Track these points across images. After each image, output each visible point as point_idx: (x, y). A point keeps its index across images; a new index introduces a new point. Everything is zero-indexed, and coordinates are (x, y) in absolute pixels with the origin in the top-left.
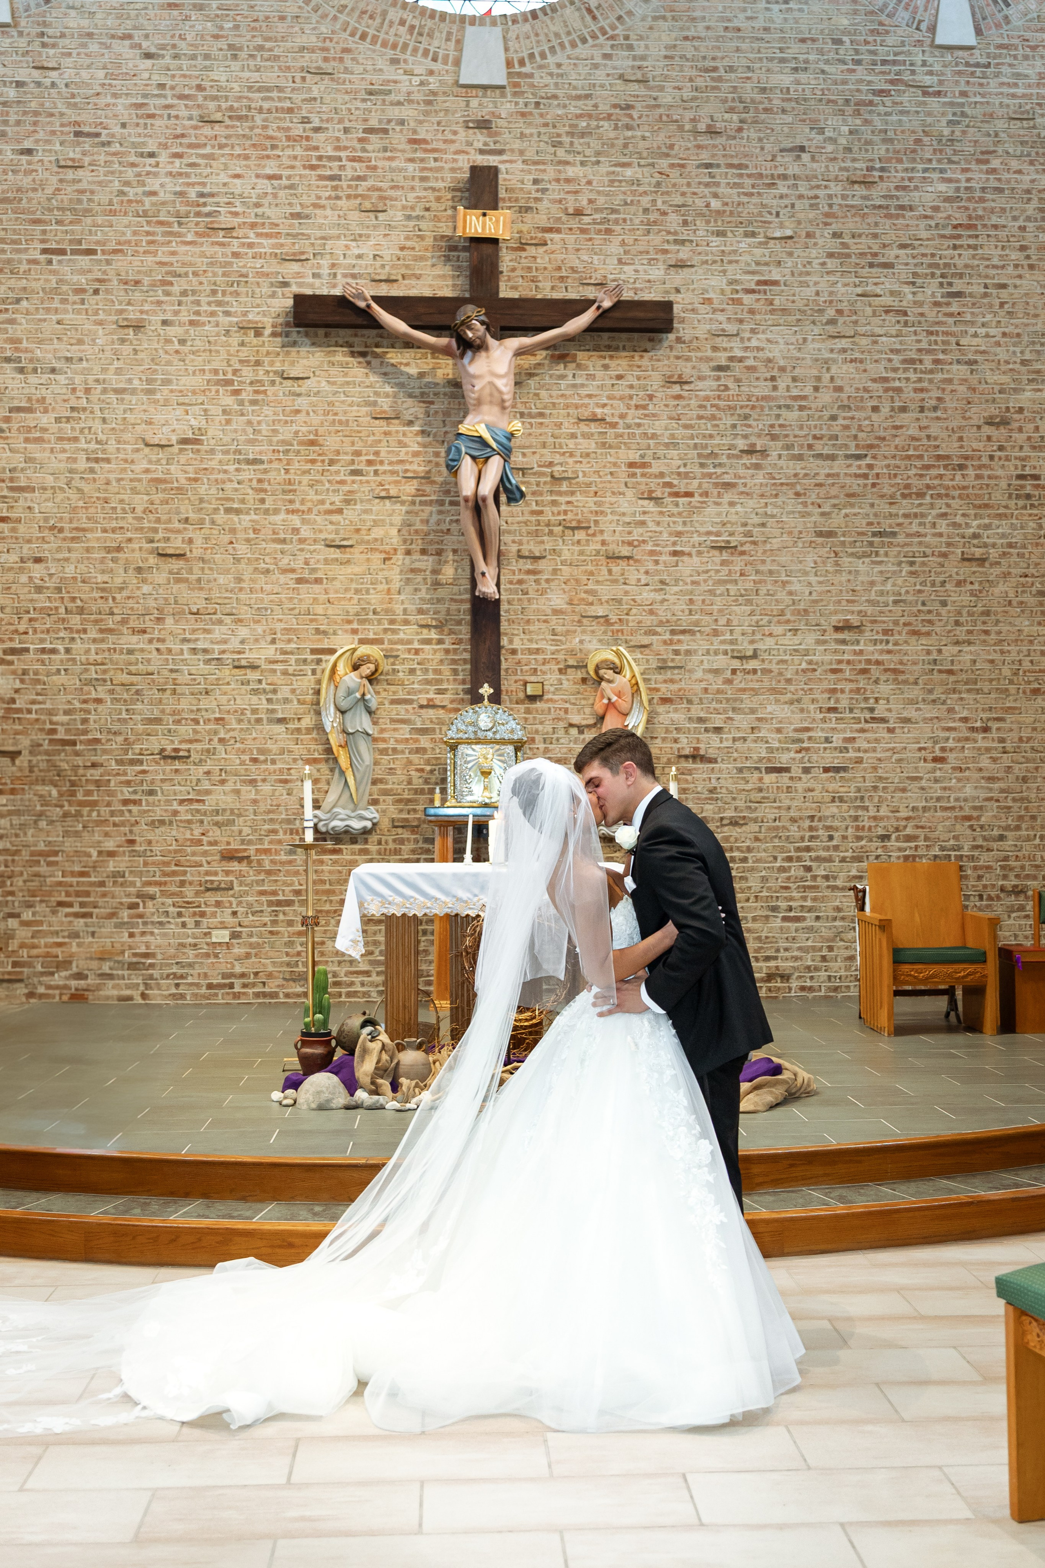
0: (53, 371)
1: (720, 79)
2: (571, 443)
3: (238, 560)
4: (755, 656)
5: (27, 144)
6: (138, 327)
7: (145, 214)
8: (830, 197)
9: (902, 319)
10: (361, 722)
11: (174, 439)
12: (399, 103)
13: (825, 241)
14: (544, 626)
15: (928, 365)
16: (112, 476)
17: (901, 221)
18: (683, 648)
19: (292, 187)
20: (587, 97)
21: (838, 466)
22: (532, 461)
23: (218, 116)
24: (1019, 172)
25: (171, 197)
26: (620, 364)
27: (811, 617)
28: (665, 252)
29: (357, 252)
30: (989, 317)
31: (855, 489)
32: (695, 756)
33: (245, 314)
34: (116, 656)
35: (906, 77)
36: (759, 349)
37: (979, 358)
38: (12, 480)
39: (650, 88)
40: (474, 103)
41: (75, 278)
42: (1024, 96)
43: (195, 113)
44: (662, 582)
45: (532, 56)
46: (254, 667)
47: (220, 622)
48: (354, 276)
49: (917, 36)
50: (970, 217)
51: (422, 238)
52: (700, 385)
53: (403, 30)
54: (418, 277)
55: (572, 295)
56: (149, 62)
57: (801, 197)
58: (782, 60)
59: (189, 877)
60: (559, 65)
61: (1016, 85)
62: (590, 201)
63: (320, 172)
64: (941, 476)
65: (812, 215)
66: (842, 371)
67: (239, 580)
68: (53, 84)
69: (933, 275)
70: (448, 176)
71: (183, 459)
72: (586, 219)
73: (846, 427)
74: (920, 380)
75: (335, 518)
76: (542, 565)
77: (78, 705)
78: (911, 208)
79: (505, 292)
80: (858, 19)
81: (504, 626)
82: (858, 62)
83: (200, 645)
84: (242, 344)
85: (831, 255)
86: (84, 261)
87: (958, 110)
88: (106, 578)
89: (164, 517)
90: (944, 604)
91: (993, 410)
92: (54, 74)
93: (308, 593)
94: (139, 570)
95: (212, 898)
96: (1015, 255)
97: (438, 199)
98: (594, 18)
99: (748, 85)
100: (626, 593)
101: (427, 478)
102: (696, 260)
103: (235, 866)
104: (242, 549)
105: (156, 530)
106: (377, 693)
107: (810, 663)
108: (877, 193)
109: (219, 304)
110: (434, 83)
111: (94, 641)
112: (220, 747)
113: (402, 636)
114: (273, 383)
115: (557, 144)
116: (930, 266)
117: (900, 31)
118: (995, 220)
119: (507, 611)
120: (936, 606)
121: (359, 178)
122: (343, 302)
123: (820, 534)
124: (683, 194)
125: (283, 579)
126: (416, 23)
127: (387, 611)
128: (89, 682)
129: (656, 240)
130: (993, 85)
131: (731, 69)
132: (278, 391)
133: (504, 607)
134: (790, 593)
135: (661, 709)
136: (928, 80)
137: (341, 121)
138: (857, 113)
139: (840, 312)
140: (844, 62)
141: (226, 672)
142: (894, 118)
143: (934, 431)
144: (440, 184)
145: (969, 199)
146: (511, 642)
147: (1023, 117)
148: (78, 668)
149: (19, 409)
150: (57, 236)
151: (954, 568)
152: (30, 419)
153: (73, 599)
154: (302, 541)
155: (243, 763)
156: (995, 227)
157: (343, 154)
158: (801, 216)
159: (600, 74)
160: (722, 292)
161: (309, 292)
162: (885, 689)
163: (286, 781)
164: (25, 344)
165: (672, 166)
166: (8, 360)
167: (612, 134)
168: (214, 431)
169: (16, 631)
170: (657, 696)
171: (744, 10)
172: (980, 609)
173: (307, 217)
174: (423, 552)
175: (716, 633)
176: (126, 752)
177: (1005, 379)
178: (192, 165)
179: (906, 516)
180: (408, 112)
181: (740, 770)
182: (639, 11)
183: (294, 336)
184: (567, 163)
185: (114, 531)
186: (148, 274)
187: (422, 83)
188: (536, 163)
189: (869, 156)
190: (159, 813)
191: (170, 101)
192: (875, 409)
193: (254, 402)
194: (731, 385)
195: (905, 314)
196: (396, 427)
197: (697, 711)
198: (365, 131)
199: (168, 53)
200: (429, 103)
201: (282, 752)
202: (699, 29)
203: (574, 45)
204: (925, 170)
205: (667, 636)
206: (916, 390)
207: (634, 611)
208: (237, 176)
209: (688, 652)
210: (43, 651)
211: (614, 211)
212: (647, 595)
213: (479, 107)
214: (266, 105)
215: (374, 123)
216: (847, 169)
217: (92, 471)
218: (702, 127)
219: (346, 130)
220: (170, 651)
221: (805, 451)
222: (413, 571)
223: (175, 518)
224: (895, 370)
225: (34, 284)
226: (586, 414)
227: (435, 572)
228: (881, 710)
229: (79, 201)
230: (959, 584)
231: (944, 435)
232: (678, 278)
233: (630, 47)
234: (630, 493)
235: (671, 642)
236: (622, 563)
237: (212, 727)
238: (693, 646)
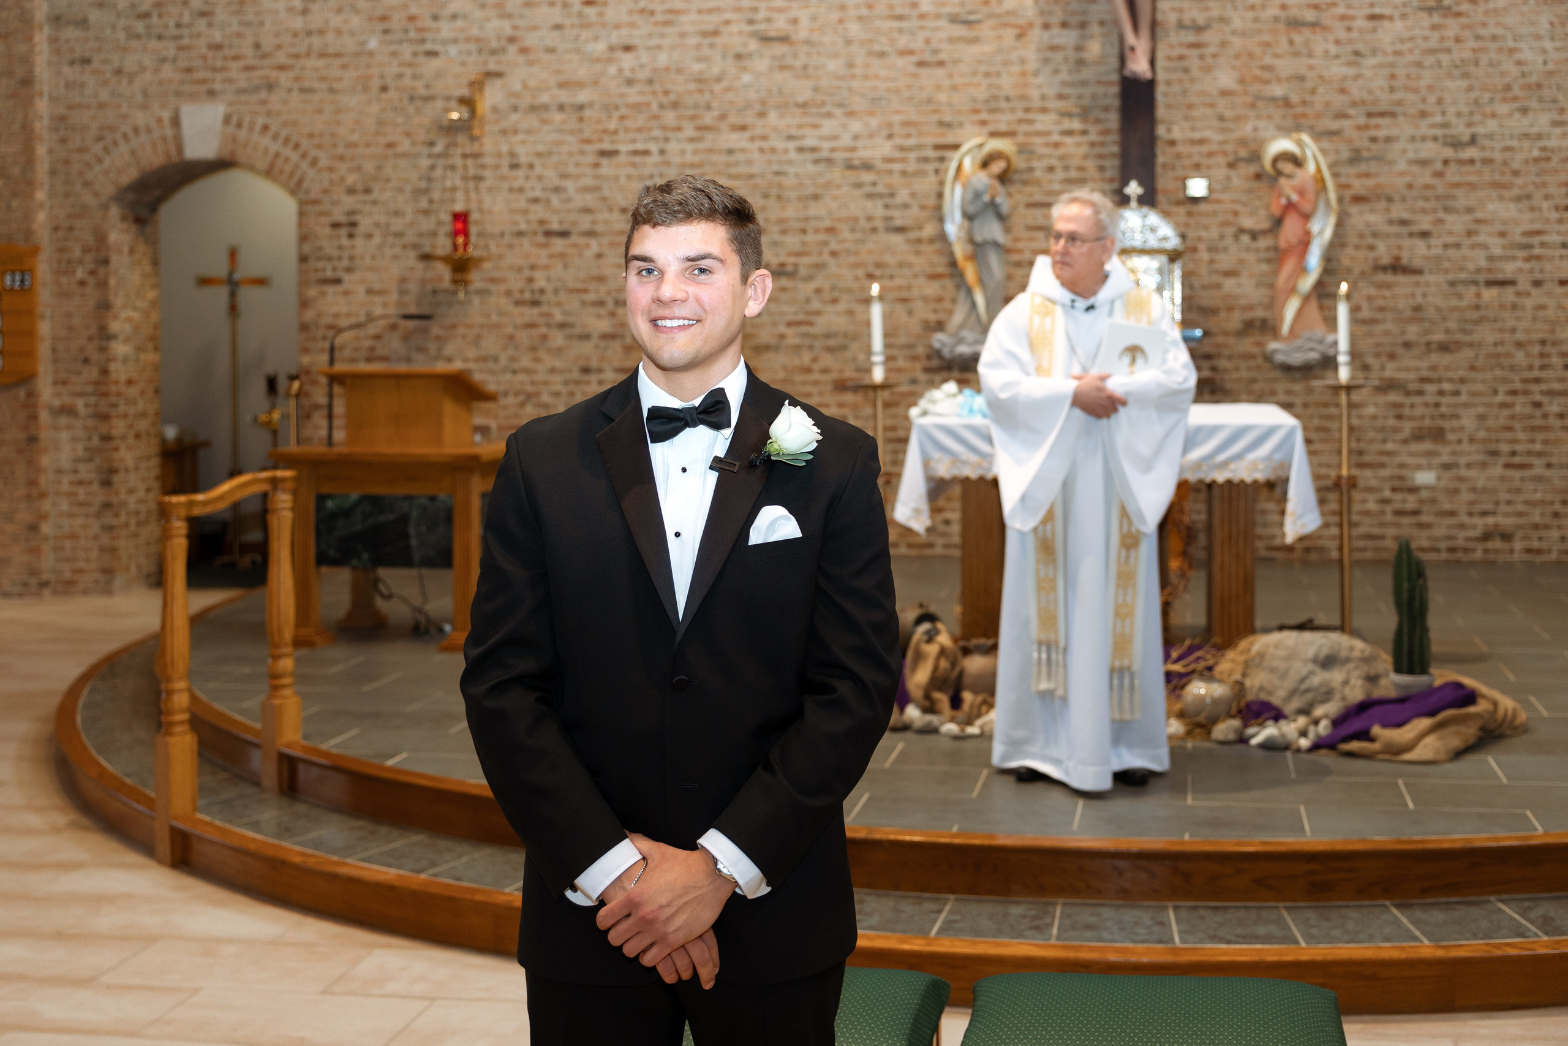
3: (848, 42)
4: (1473, 140)
10: (993, 230)
14: (1208, 111)
18: (1381, 133)
27: (1546, 93)
32: (1396, 267)
34: (714, 158)
44: (1357, 53)
46: (868, 167)
47: (829, 115)
67: (851, 65)
76: (1208, 36)
81: (1161, 112)
83: (809, 142)
88: (702, 67)
93: (930, 77)
94: (739, 57)
100: (1311, 68)
103: (848, 396)
104: (854, 29)
105: (757, 10)
106: (1010, 195)
107: (1543, 149)
111: (692, 140)
112: (831, 261)
113: (1039, 127)
119: (1165, 94)
125: (901, 62)
127: (1023, 98)
133: (1160, 90)
134: (1519, 63)
135: (1354, 209)
141: (836, 174)
146: (1169, 130)
153: (667, 93)
154: (922, 16)
155: (857, 278)
163: (904, 300)
169: (605, 131)
170: (1348, 194)
174: (1064, 25)
175: (1423, 114)
181: (1453, 284)
185: (710, 11)
190: (764, 336)
197: (1399, 211)
201: (901, 265)
205: (1362, 120)
207: (1321, 90)
209: (1388, 140)
210: (635, 153)
212: (1337, 70)
220: (773, 150)
222: (1053, 48)
227: (1079, 48)
235: (1367, 127)
236: (1307, 32)
237: (821, 237)
238: (1394, 132)
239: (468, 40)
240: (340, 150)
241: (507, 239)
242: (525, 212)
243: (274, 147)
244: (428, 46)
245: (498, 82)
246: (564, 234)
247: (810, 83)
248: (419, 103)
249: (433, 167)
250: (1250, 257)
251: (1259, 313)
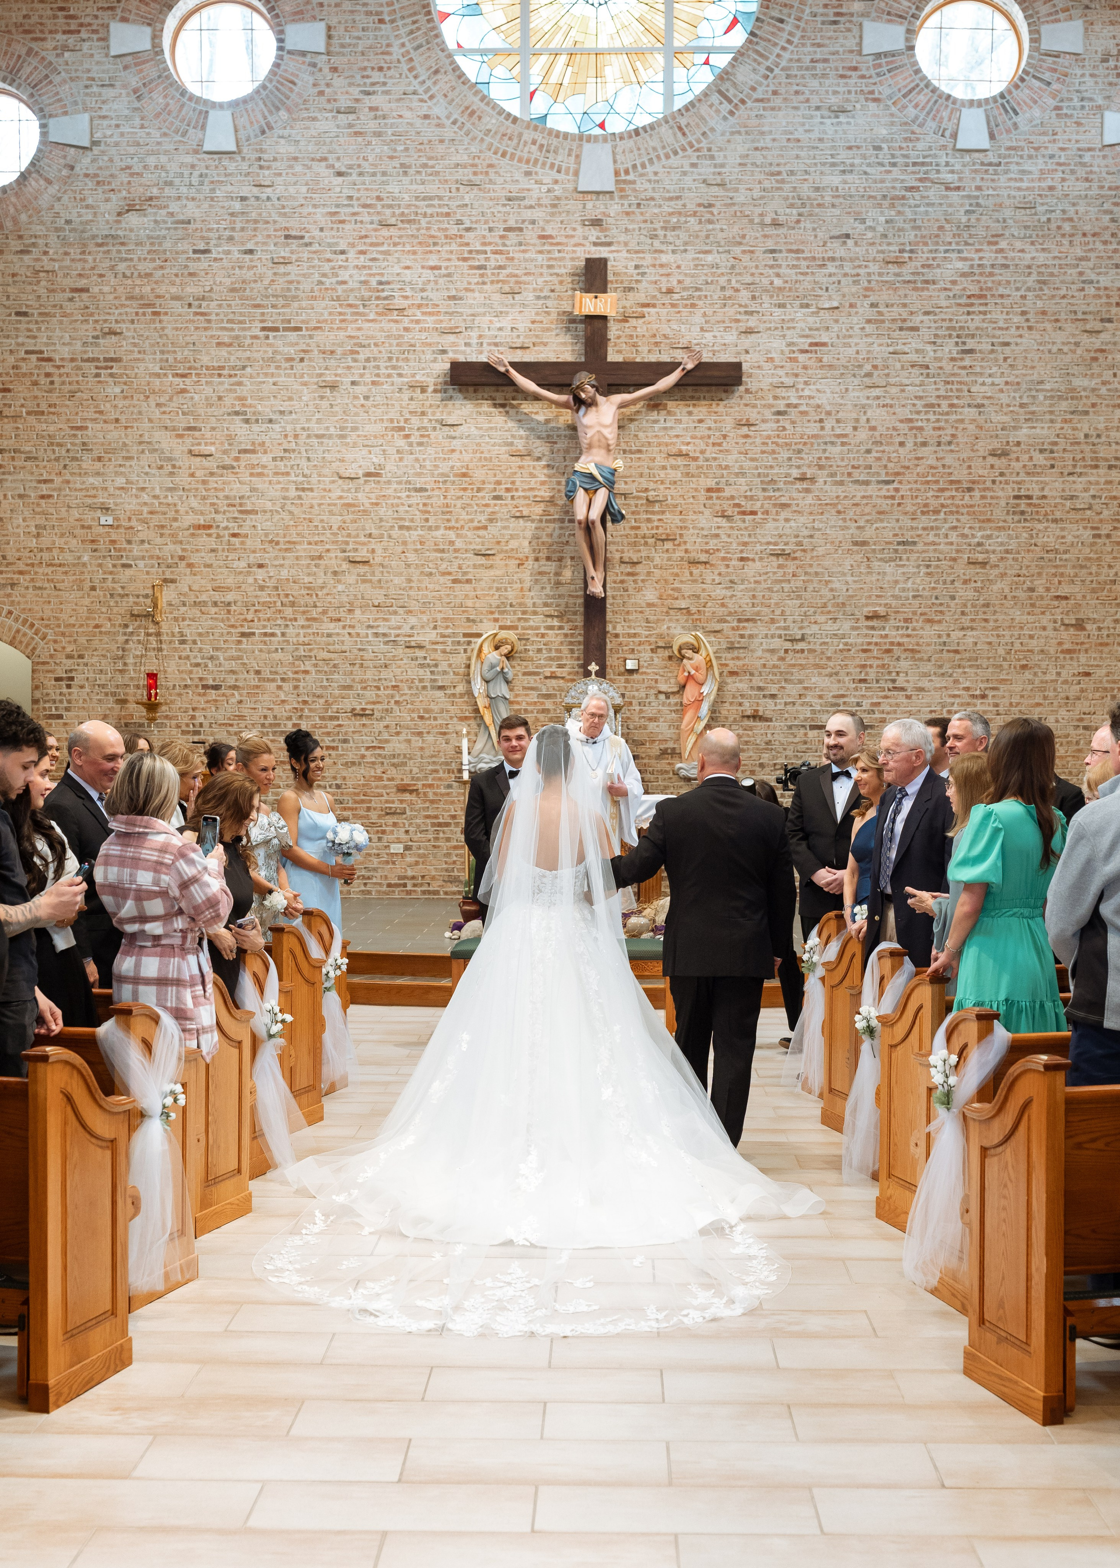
0: (271, 421)
1: (783, 181)
2: (662, 474)
3: (408, 566)
4: (803, 639)
5: (249, 246)
6: (333, 387)
7: (338, 299)
8: (869, 274)
9: (925, 371)
10: (502, 689)
11: (360, 473)
12: (531, 207)
13: (864, 310)
14: (640, 616)
15: (945, 408)
16: (315, 502)
17: (926, 293)
18: (747, 633)
19: (449, 275)
20: (678, 198)
21: (871, 490)
22: (632, 488)
23: (393, 221)
24: (1022, 251)
25: (356, 285)
26: (701, 410)
27: (848, 608)
28: (738, 321)
29: (498, 325)
30: (994, 369)
31: (884, 508)
32: (755, 717)
33: (414, 375)
34: (318, 639)
35: (933, 176)
36: (810, 397)
37: (985, 402)
38: (241, 505)
39: (727, 190)
40: (590, 205)
41: (286, 349)
42: (1028, 189)
43: (376, 218)
44: (732, 582)
45: (634, 166)
46: (421, 647)
47: (395, 613)
48: (496, 344)
49: (942, 141)
50: (981, 289)
51: (548, 313)
52: (764, 426)
53: (534, 148)
54: (545, 344)
55: (665, 358)
56: (340, 179)
57: (846, 275)
58: (833, 165)
59: (373, 805)
60: (656, 173)
61: (1021, 180)
62: (679, 282)
63: (470, 263)
64: (953, 497)
65: (854, 289)
66: (876, 414)
67: (410, 581)
68: (268, 198)
69: (950, 336)
70: (569, 264)
71: (367, 488)
72: (676, 296)
73: (879, 459)
74: (938, 421)
75: (482, 533)
76: (639, 569)
77: (291, 675)
78: (934, 282)
79: (613, 356)
80: (895, 129)
81: (609, 616)
82: (894, 165)
83: (381, 630)
84: (411, 399)
85: (869, 321)
86: (292, 336)
87: (974, 201)
88: (311, 579)
89: (354, 533)
90: (953, 598)
91: (996, 444)
92: (269, 190)
93: (461, 590)
94: (335, 573)
95: (390, 820)
96: (1017, 319)
97: (561, 282)
98: (684, 134)
99: (806, 186)
100: (704, 590)
101: (551, 501)
102: (762, 327)
103: (407, 796)
104: (412, 557)
105: (347, 543)
106: (513, 667)
107: (846, 644)
108: (907, 271)
109: (394, 368)
110: (558, 190)
111: (303, 627)
112: (396, 708)
113: (531, 623)
114: (435, 429)
115: (654, 237)
116: (948, 328)
117: (928, 138)
118: (1001, 291)
119: (612, 606)
120: (947, 600)
121: (500, 267)
122: (487, 367)
123: (856, 543)
124: (752, 275)
125: (442, 579)
126: (545, 142)
127: (521, 604)
128: (299, 658)
129: (731, 311)
130: (1003, 180)
131: (792, 173)
132: (438, 435)
133: (609, 601)
134: (832, 590)
135: (729, 680)
136: (949, 177)
137: (486, 222)
138: (892, 206)
139: (875, 367)
140: (882, 165)
141: (400, 651)
142: (922, 209)
143: (948, 461)
144: (563, 271)
145: (981, 274)
146: (614, 628)
147: (1028, 206)
148: (291, 647)
149: (245, 451)
150: (273, 317)
151: (961, 570)
152: (253, 459)
153: (287, 596)
154: (456, 551)
155: (412, 720)
156: (1002, 296)
157: (488, 248)
158: (846, 290)
159: (688, 179)
160: (782, 352)
161: (462, 359)
162: (904, 664)
163: (445, 734)
164: (249, 401)
165: (744, 252)
166: (237, 413)
167: (697, 228)
168: (390, 467)
169: (245, 620)
170: (726, 670)
171: (803, 124)
172: (981, 602)
173: (461, 299)
174: (548, 559)
175: (773, 621)
176: (327, 710)
177: (1006, 418)
178: (373, 260)
179: (924, 529)
180: (538, 214)
181: (790, 727)
182: (719, 128)
183: (451, 392)
184: (662, 252)
185: (316, 543)
186: (341, 345)
187: (549, 191)
188: (637, 252)
189: (902, 240)
190: (351, 757)
191: (356, 210)
192: (902, 444)
193: (420, 444)
194: (788, 426)
195: (927, 367)
196: (528, 462)
197: (757, 681)
198: (505, 230)
199: (354, 172)
200: (554, 206)
201: (442, 711)
202: (767, 141)
203: (667, 157)
204: (946, 251)
205: (735, 624)
206: (934, 429)
207: (709, 604)
208: (408, 268)
209: (751, 636)
210: (265, 634)
211: (698, 289)
212: (719, 592)
213: (595, 209)
214: (429, 211)
215: (512, 223)
216: (883, 252)
217: (300, 497)
218: (768, 220)
219: (491, 230)
220: (358, 635)
221: (845, 478)
222: (540, 573)
223: (362, 533)
224: (918, 413)
225: (255, 355)
226: (674, 450)
227: (557, 574)
228: (901, 681)
229: (289, 290)
230: (965, 582)
231: (957, 464)
232: (748, 341)
233: (712, 157)
234: (707, 512)
235: (738, 628)
236: (700, 567)
237: (390, 692)
238: (755, 631)
239: (151, 557)
240: (62, 629)
241: (177, 690)
242: (191, 672)
243: (15, 626)
244: (124, 561)
245: (172, 586)
246: (216, 687)
247: (383, 592)
248: (118, 599)
249: (127, 641)
250: (665, 709)
251: (671, 745)
